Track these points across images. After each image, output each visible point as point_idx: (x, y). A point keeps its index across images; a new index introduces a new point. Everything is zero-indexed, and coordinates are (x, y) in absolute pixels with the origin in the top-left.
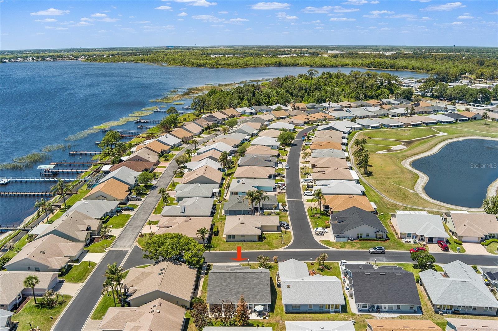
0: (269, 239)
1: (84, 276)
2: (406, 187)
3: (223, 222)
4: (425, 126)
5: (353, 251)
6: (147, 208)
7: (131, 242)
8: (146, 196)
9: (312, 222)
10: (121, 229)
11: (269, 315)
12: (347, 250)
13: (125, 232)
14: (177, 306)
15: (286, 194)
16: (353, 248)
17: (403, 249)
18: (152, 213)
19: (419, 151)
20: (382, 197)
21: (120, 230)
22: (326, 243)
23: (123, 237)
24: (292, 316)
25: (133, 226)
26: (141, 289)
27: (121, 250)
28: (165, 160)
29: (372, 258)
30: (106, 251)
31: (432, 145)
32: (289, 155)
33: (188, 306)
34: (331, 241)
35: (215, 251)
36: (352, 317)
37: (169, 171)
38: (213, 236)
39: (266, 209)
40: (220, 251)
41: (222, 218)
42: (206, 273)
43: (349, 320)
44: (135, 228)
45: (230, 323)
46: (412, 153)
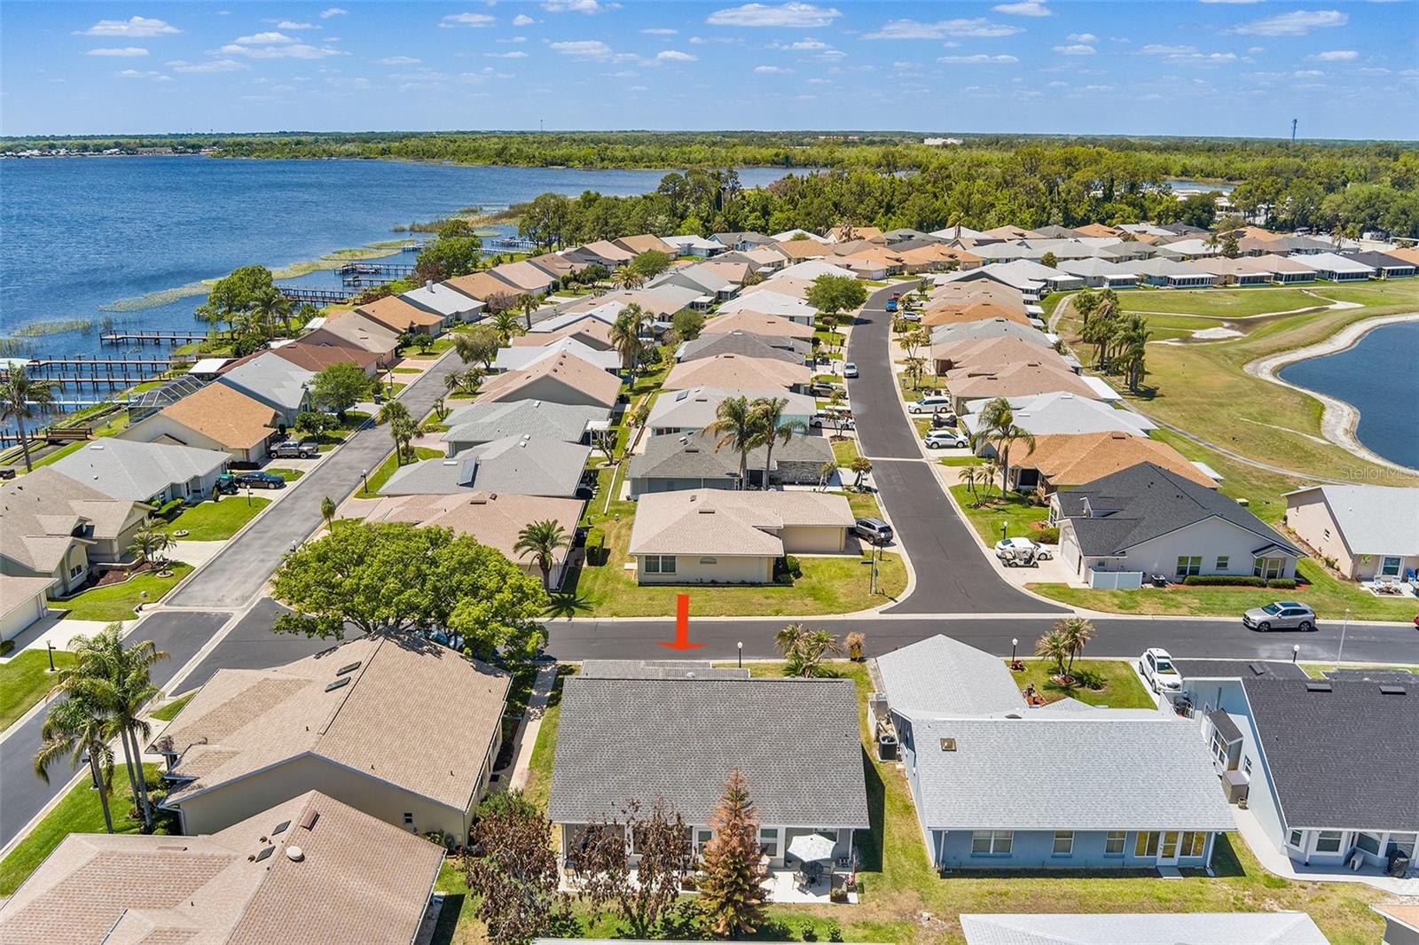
0: (814, 578)
1: (16, 704)
2: (1295, 429)
3: (623, 522)
4: (1282, 286)
5: (1177, 622)
6: (333, 481)
7: (250, 586)
8: (338, 447)
9: (976, 524)
10: (220, 545)
11: (861, 885)
12: (1149, 618)
13: (235, 553)
14: (402, 833)
15: (857, 443)
16: (1174, 610)
17: (1381, 616)
18: (353, 494)
19: (1292, 342)
20: (1218, 455)
21: (215, 547)
22: (1053, 591)
23: (223, 570)
24: (973, 888)
25: (269, 535)
26: (235, 753)
27: (204, 613)
28: (423, 353)
29: (1268, 647)
30: (140, 614)
31: (1327, 327)
32: (850, 343)
33: (461, 839)
34: (1072, 586)
35: (591, 620)
36: (1277, 898)
37: (431, 382)
38: (585, 565)
39: (793, 483)
40: (615, 619)
41: (621, 507)
42: (552, 697)
43: (1264, 910)
44: (277, 539)
45: (667, 922)
46: (1269, 345)
